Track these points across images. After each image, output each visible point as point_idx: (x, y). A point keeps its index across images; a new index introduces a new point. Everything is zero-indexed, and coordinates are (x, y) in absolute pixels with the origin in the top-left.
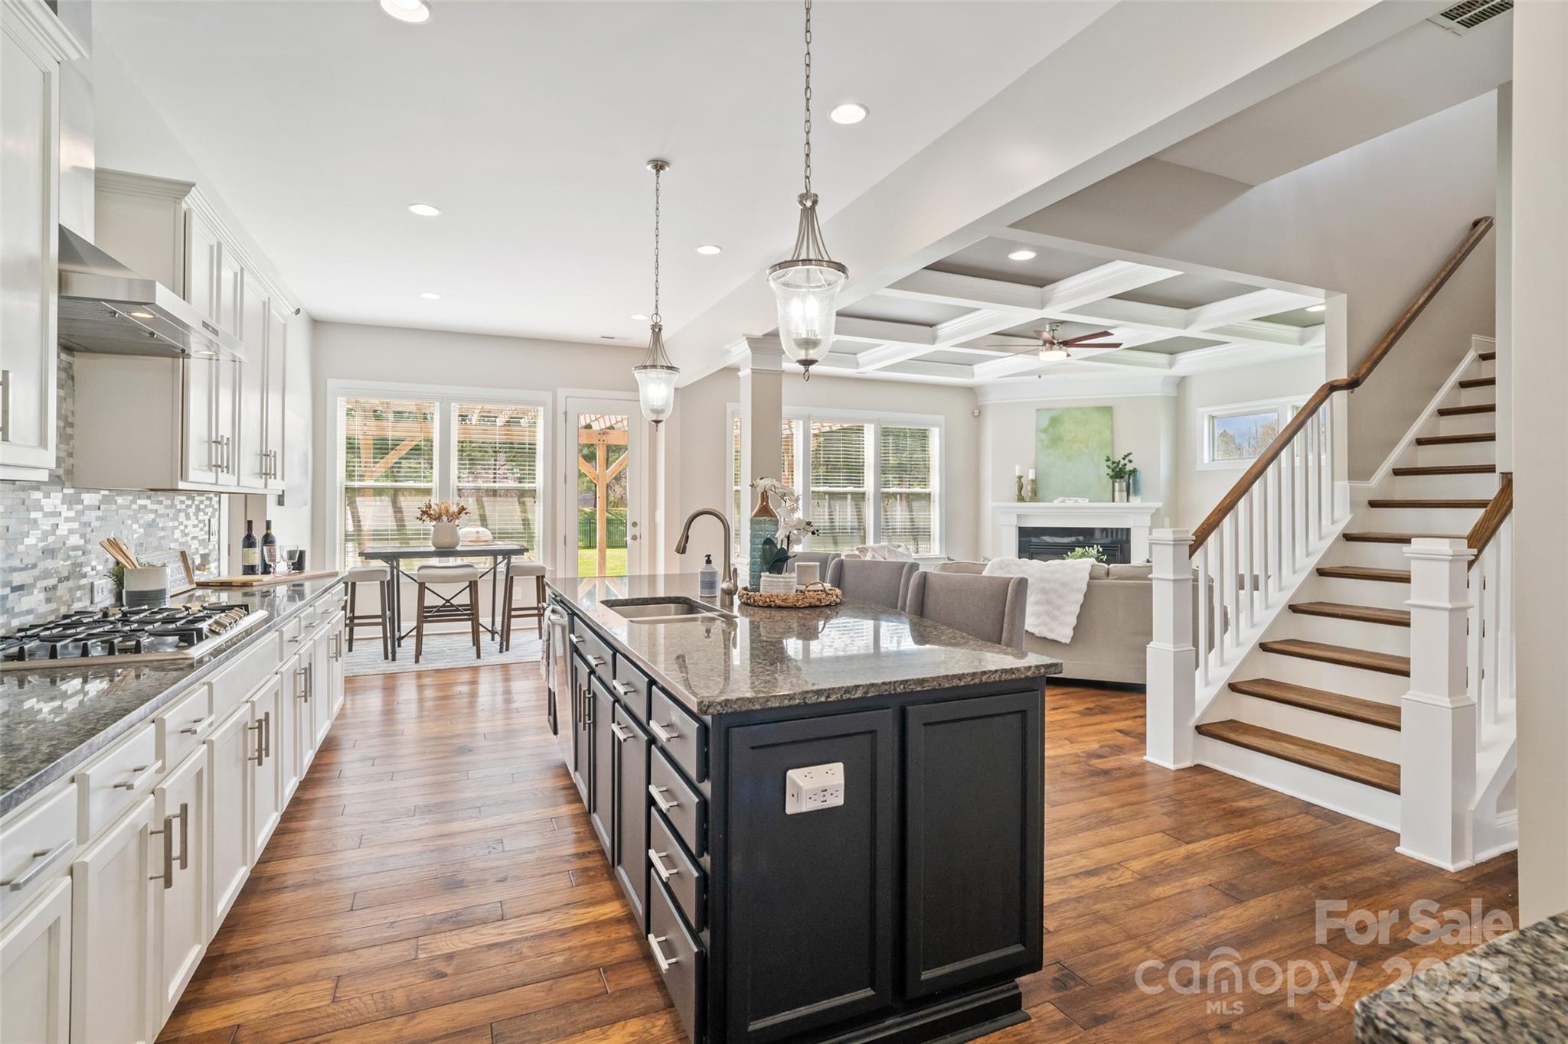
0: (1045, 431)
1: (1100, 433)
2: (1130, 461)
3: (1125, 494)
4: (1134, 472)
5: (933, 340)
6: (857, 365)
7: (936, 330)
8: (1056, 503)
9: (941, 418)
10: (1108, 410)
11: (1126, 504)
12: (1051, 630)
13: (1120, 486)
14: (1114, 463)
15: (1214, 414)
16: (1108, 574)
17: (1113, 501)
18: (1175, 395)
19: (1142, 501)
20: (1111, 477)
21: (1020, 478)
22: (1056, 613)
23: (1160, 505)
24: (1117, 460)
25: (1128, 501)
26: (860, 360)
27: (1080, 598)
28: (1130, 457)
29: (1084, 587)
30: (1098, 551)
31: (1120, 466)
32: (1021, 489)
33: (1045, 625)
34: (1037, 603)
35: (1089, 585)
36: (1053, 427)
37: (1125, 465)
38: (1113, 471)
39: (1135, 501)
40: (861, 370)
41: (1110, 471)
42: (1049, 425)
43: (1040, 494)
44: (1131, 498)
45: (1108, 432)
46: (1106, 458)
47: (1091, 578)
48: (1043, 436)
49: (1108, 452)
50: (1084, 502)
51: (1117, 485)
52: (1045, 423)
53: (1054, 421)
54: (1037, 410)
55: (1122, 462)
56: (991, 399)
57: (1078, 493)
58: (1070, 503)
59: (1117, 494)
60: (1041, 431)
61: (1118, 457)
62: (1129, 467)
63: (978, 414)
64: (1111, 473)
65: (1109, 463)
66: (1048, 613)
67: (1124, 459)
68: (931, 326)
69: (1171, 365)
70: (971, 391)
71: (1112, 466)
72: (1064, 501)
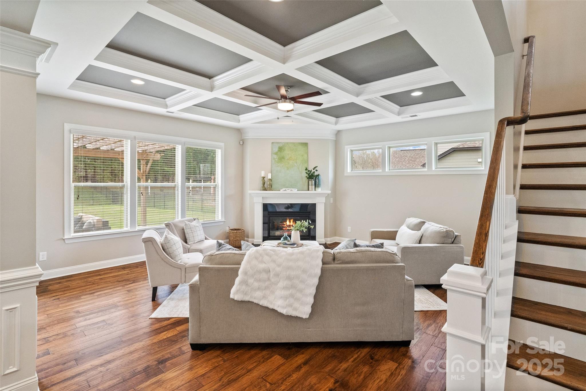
0: (276, 154)
1: (302, 156)
2: (317, 170)
3: (314, 186)
4: (318, 175)
5: (212, 89)
6: (166, 106)
7: (213, 81)
8: (281, 191)
9: (222, 144)
10: (306, 145)
11: (314, 192)
12: (295, 309)
13: (312, 183)
14: (309, 171)
15: (352, 149)
16: (334, 259)
17: (308, 190)
18: (335, 139)
19: (321, 190)
20: (308, 178)
21: (264, 178)
22: (299, 295)
23: (329, 192)
24: (310, 170)
25: (315, 190)
26: (168, 103)
27: (316, 281)
28: (317, 169)
29: (319, 272)
30: (309, 224)
31: (312, 173)
32: (264, 184)
33: (290, 305)
34: (285, 288)
35: (322, 270)
36: (280, 152)
37: (314, 172)
38: (308, 175)
39: (319, 190)
40: (169, 110)
41: (307, 175)
42: (279, 151)
43: (273, 187)
44: (316, 188)
45: (306, 156)
46: (305, 169)
47: (324, 263)
48: (275, 157)
49: (306, 165)
50: (295, 191)
51: (310, 182)
52: (276, 150)
53: (281, 149)
54: (272, 143)
55: (313, 171)
56: (250, 135)
57: (292, 186)
58: (288, 191)
59: (310, 186)
60: (274, 154)
61: (311, 168)
62: (316, 173)
63: (242, 143)
64: (308, 176)
65: (307, 171)
66: (292, 296)
67: (314, 169)
68: (210, 77)
69: (336, 123)
70: (239, 131)
71: (308, 173)
72: (285, 190)
